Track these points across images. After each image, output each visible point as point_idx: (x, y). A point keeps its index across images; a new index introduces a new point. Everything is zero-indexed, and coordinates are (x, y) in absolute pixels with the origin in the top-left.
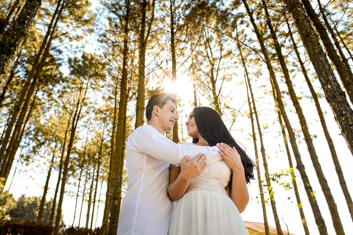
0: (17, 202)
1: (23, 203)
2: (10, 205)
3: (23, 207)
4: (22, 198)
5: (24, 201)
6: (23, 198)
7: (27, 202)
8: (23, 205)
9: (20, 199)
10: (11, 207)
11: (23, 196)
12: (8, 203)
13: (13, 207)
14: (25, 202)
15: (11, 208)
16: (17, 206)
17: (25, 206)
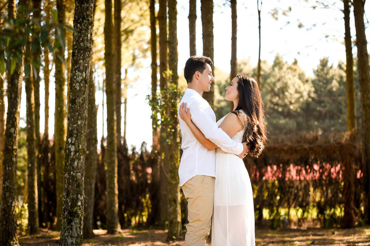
0: (313, 82)
1: (328, 81)
2: (297, 92)
3: (330, 92)
4: (322, 70)
5: (328, 77)
6: (325, 69)
7: (337, 77)
8: (329, 87)
9: (317, 73)
10: (302, 96)
11: (324, 63)
12: (291, 87)
13: (305, 94)
14: (332, 78)
15: (301, 100)
16: (316, 92)
17: (334, 89)
